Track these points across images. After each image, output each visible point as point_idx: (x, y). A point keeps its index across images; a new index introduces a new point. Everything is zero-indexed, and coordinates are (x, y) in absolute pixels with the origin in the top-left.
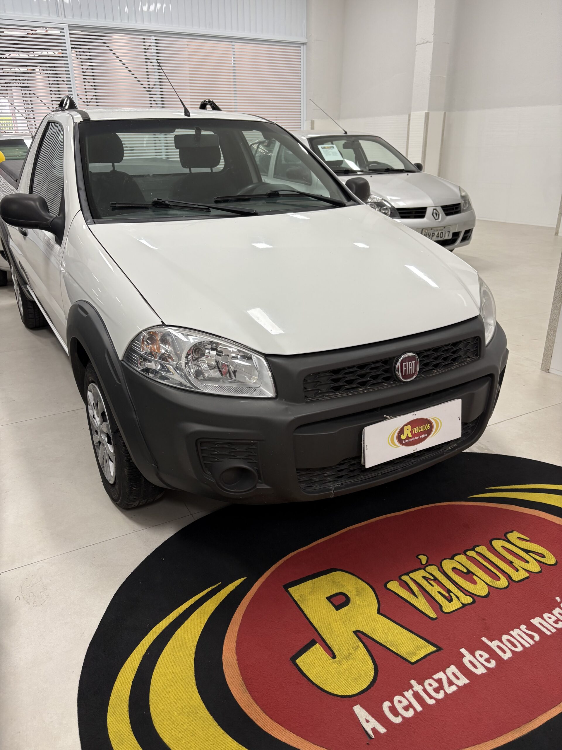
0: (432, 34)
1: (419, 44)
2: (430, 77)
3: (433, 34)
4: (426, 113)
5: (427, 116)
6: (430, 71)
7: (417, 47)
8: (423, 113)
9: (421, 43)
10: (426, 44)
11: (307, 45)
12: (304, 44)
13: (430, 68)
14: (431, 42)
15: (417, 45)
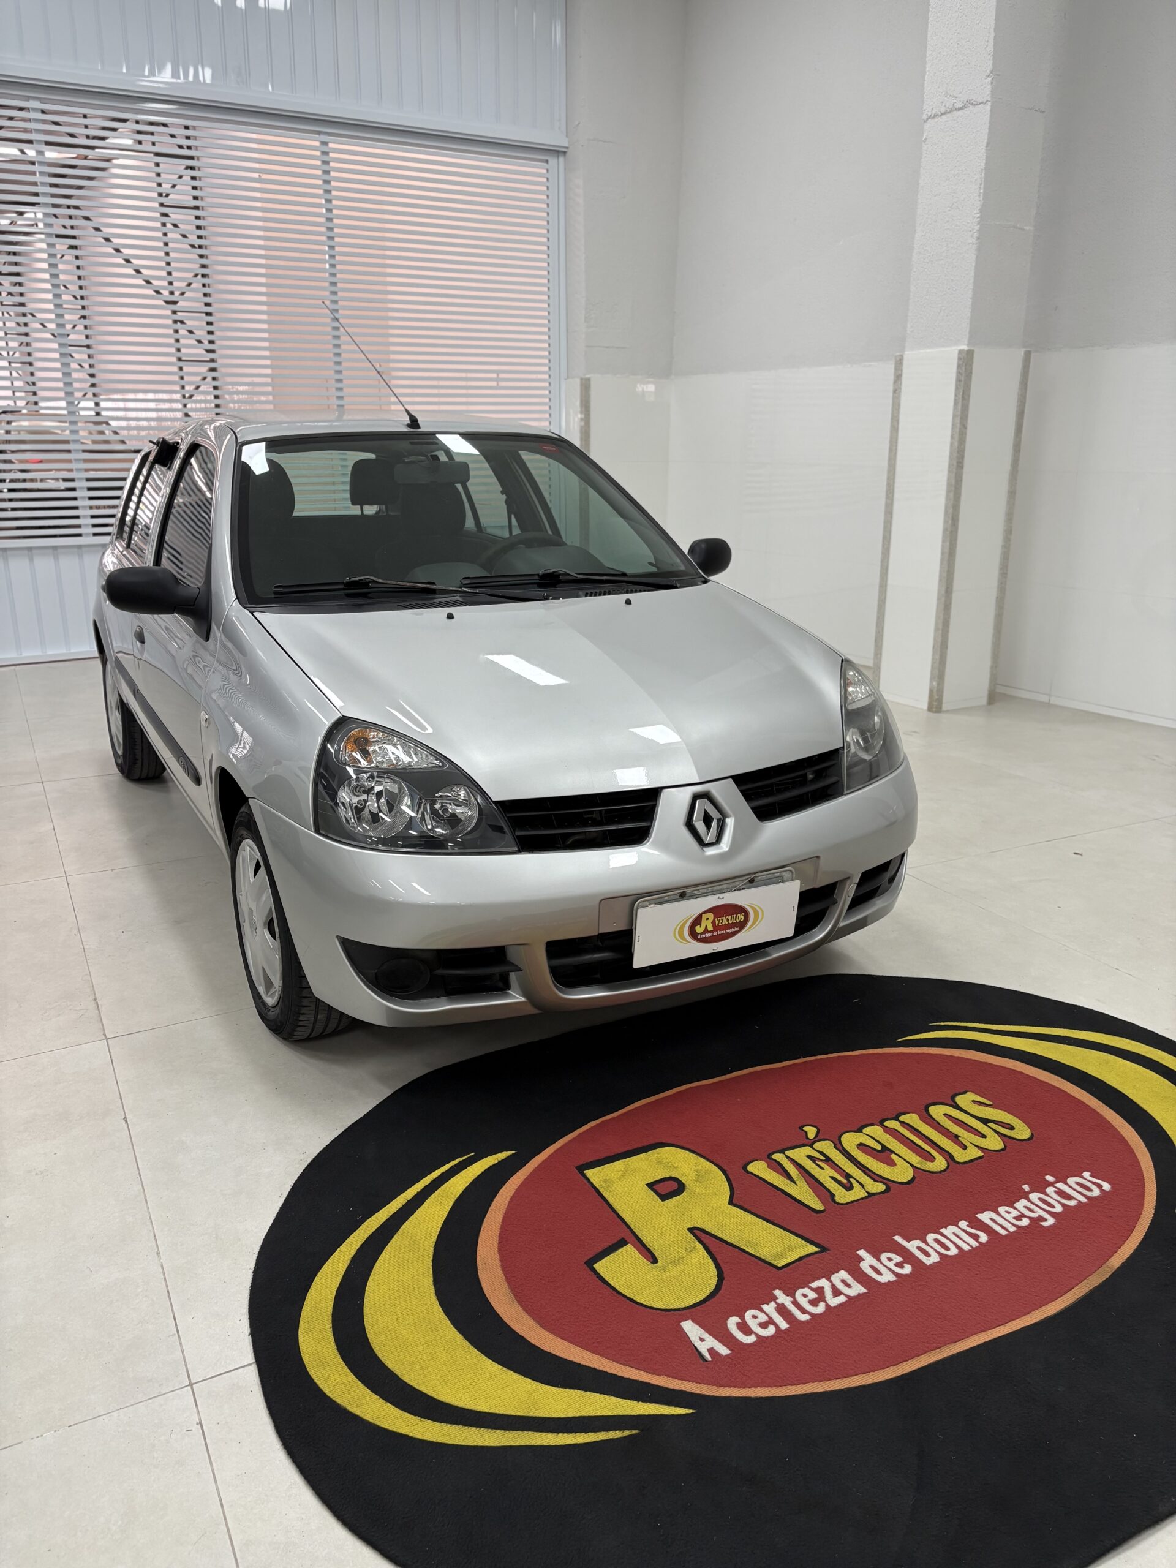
0: (988, 72)
1: (936, 116)
2: (977, 227)
3: (992, 71)
4: (960, 352)
5: (966, 361)
6: (979, 204)
7: (927, 126)
8: (950, 354)
9: (943, 110)
10: (961, 112)
11: (567, 155)
12: (558, 151)
13: (979, 196)
14: (982, 103)
15: (927, 119)
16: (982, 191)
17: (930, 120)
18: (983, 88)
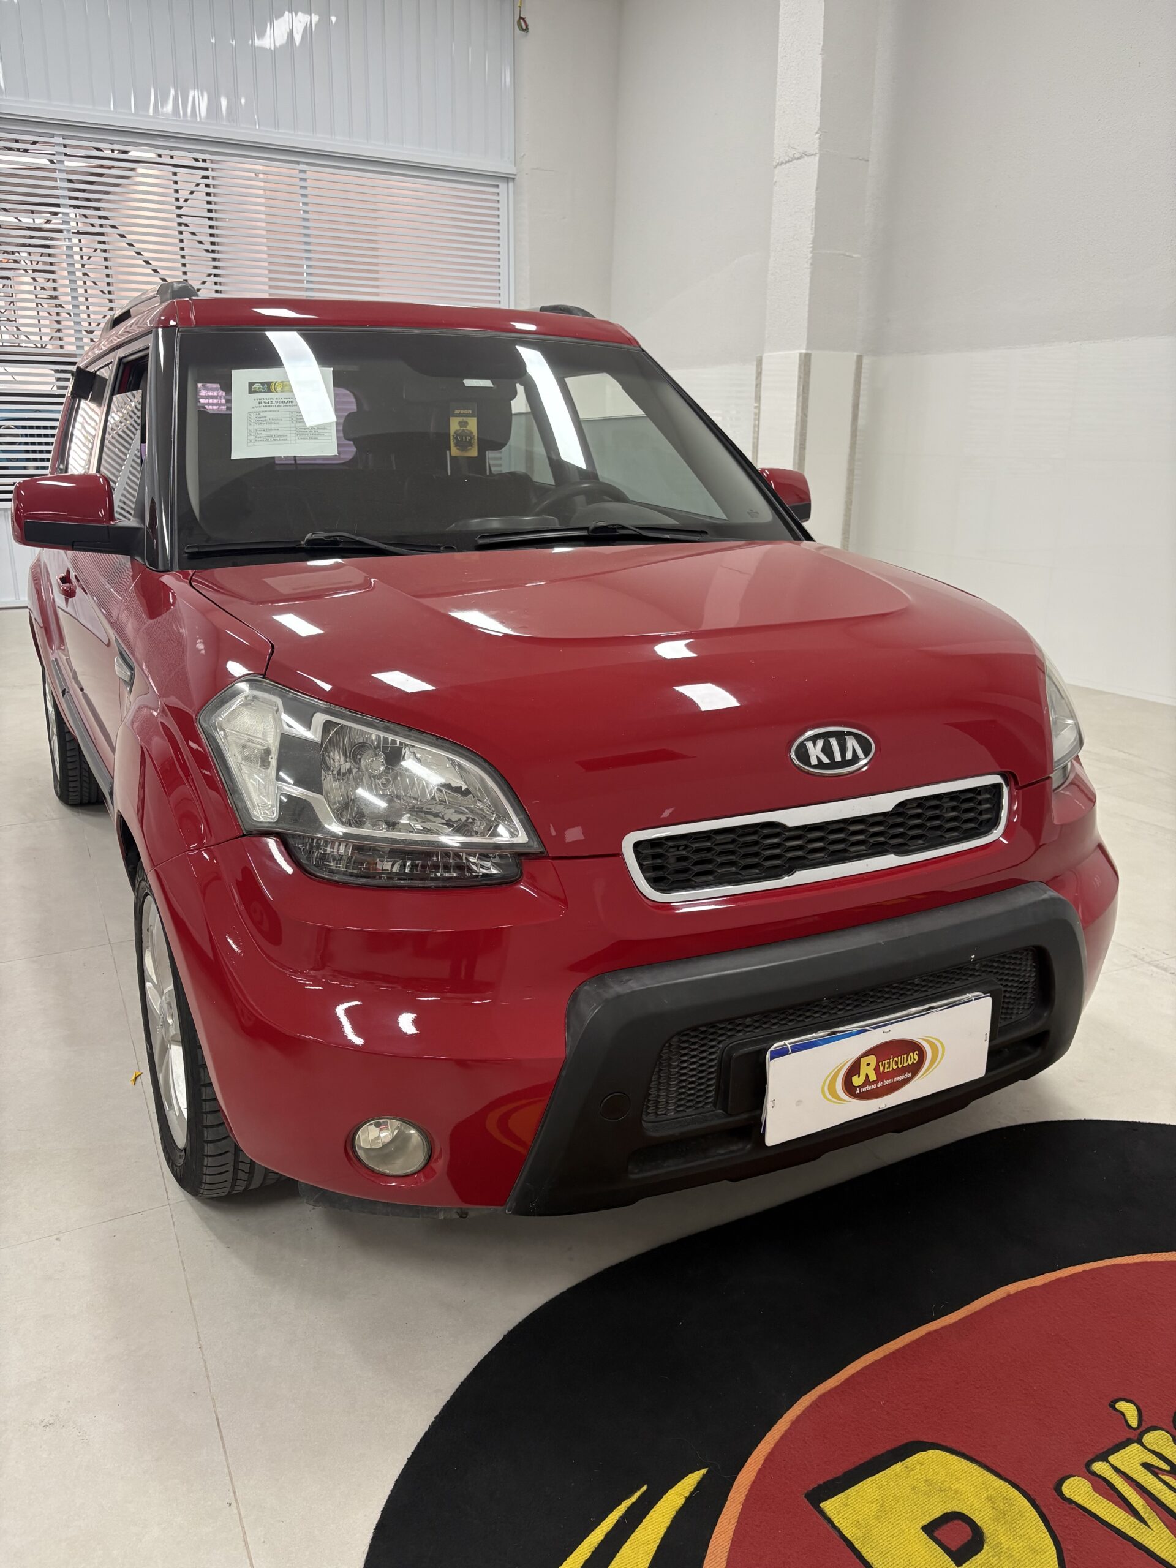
0: (817, 130)
1: (782, 163)
2: (810, 255)
3: (819, 129)
4: (801, 354)
5: (806, 362)
6: (811, 236)
7: (777, 171)
8: (794, 356)
9: (787, 159)
10: (800, 161)
11: (515, 181)
12: (507, 178)
13: (812, 230)
14: (812, 155)
15: (777, 166)
16: (813, 226)
17: (778, 167)
18: (812, 142)
